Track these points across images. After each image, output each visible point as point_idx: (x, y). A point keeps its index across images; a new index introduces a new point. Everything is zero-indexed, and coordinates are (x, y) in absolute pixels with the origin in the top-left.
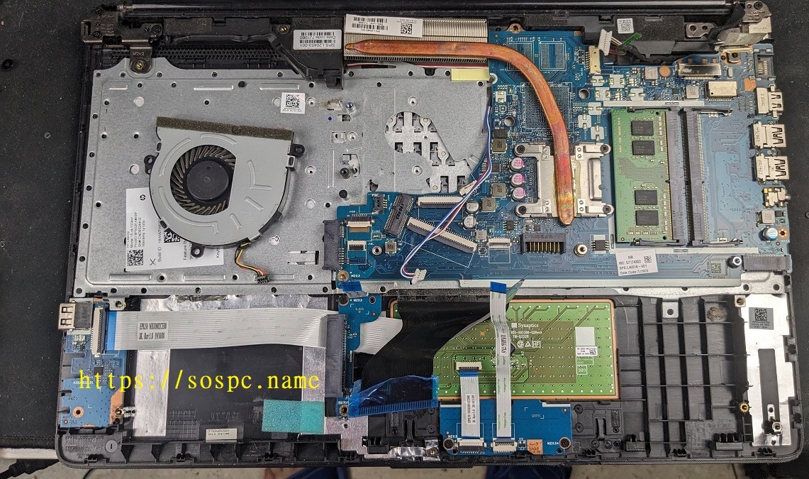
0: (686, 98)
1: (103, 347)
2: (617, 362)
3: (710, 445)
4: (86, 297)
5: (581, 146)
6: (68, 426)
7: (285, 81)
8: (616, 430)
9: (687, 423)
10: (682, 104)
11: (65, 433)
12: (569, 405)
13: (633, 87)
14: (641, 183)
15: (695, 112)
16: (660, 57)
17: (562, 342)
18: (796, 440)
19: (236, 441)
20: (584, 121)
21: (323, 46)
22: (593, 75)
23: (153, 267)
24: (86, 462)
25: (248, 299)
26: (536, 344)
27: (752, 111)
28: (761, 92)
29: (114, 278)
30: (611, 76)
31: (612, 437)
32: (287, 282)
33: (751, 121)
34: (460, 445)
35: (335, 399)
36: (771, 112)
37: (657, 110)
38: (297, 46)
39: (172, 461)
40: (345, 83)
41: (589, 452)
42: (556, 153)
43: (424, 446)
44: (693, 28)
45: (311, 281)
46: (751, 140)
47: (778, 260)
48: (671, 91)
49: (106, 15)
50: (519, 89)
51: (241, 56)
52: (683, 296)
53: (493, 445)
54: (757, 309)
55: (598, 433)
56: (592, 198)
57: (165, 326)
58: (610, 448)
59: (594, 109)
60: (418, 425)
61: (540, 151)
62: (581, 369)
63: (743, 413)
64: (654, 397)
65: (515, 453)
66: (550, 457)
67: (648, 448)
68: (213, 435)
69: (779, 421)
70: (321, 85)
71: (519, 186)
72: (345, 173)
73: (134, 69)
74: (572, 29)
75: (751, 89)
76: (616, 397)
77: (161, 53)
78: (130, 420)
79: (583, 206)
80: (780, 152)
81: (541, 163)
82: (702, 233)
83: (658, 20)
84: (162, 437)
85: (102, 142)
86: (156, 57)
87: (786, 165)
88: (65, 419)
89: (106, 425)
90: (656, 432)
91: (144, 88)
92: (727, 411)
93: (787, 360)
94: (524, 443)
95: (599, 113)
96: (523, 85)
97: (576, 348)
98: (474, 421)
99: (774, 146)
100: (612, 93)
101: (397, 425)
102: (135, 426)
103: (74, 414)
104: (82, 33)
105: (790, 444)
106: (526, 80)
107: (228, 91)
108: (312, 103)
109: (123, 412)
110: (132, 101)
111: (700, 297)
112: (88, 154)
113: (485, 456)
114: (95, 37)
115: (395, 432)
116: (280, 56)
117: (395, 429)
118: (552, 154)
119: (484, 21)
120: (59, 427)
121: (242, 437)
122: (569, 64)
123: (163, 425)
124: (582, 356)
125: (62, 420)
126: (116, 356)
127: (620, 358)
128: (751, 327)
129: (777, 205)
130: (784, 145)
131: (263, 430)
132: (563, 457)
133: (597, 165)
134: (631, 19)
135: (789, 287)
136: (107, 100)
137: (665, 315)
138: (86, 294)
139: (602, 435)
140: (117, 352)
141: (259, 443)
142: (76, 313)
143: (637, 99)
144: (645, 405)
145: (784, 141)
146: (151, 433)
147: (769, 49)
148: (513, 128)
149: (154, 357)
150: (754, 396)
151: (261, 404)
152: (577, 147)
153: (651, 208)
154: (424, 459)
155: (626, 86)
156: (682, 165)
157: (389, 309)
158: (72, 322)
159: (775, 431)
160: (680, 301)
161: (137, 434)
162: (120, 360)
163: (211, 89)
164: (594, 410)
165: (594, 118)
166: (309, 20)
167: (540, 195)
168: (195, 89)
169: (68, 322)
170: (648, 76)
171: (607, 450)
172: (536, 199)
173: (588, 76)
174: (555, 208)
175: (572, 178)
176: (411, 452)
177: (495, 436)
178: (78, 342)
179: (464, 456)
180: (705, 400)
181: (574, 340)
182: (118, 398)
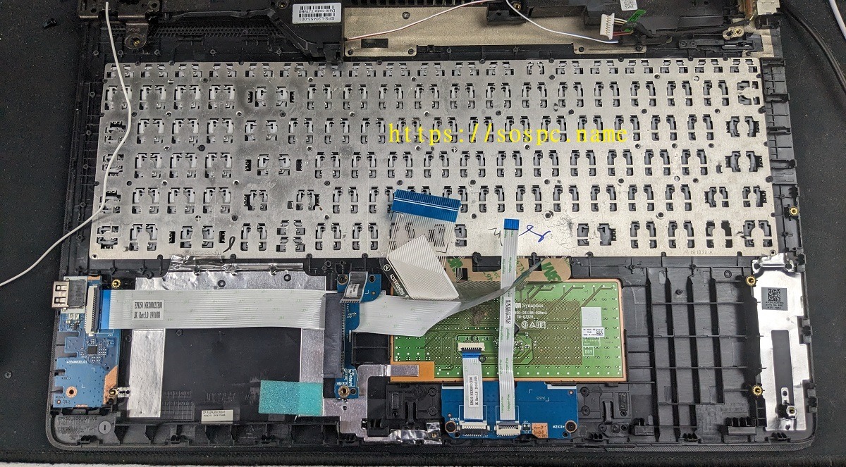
1: (97, 326)
2: (625, 344)
3: (722, 430)
6: (62, 406)
8: (624, 413)
9: (697, 406)
11: (58, 413)
12: (575, 388)
16: (667, 32)
17: (567, 322)
19: (232, 423)
21: (322, 20)
24: (79, 443)
25: (245, 278)
26: (541, 325)
31: (620, 421)
35: (334, 379)
38: (296, 20)
39: (166, 443)
41: (596, 436)
51: (240, 34)
53: (496, 428)
54: (770, 289)
55: (605, 417)
57: (160, 305)
58: (617, 432)
60: (420, 407)
62: (587, 351)
63: (756, 396)
64: (663, 380)
65: (519, 437)
66: (555, 442)
67: (657, 433)
68: (209, 417)
69: (793, 405)
76: (624, 379)
77: (160, 29)
78: (124, 400)
84: (157, 418)
88: (58, 399)
89: (99, 405)
90: (665, 416)
92: (739, 394)
93: (802, 341)
94: (529, 426)
97: (582, 329)
98: (477, 404)
101: (398, 407)
102: (129, 407)
103: (68, 394)
104: (79, 9)
109: (117, 393)
113: (488, 439)
114: (91, 12)
115: (395, 414)
117: (395, 411)
120: (52, 407)
121: (238, 418)
123: (158, 405)
124: (588, 336)
125: (55, 401)
126: (110, 335)
127: (628, 339)
128: (763, 308)
131: (260, 412)
132: (569, 441)
135: (803, 266)
137: (674, 295)
139: (609, 419)
140: (111, 331)
141: (256, 425)
142: (70, 290)
144: (654, 387)
146: (145, 414)
149: (149, 337)
150: (767, 378)
151: (258, 385)
154: (426, 442)
157: (390, 288)
158: (65, 301)
159: (790, 415)
161: (132, 415)
162: (115, 340)
164: (601, 392)
169: (62, 300)
171: (615, 435)
176: (412, 435)
177: (499, 419)
178: (72, 321)
179: (467, 439)
180: (717, 382)
181: (580, 320)
182: (111, 378)
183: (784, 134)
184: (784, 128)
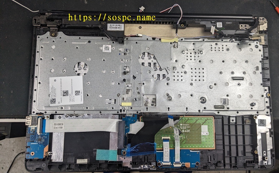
1: (41, 131)
2: (215, 137)
3: (245, 165)
6: (29, 158)
7: (105, 41)
8: (214, 159)
9: (237, 157)
12: (199, 151)
16: (231, 35)
17: (197, 130)
18: (273, 163)
19: (87, 163)
21: (118, 30)
23: (59, 104)
24: (35, 171)
25: (91, 116)
26: (188, 131)
29: (46, 108)
31: (213, 162)
32: (105, 110)
34: (163, 164)
35: (121, 149)
38: (109, 29)
39: (65, 170)
40: (125, 42)
41: (205, 167)
43: (151, 165)
44: (242, 26)
45: (113, 109)
51: (89, 32)
52: (237, 115)
53: (174, 164)
54: (261, 120)
55: (208, 161)
57: (63, 124)
58: (212, 165)
60: (149, 157)
62: (203, 139)
63: (255, 154)
64: (227, 149)
65: (181, 167)
66: (192, 168)
67: (225, 165)
68: (79, 161)
69: (267, 156)
70: (117, 43)
72: (125, 73)
73: (51, 35)
76: (215, 149)
77: (61, 30)
78: (51, 156)
83: (230, 23)
84: (62, 162)
85: (40, 61)
86: (59, 31)
88: (28, 156)
89: (42, 158)
90: (227, 160)
91: (55, 42)
92: (251, 153)
93: (270, 136)
97: (202, 132)
98: (168, 157)
101: (142, 158)
102: (52, 158)
104: (33, 23)
105: (271, 164)
107: (84, 44)
108: (113, 49)
109: (48, 154)
110: (51, 47)
111: (242, 116)
112: (36, 65)
114: (37, 24)
115: (141, 160)
116: (102, 32)
117: (141, 159)
120: (26, 159)
121: (89, 162)
123: (62, 158)
124: (203, 135)
126: (46, 134)
127: (216, 136)
128: (259, 126)
131: (96, 160)
132: (197, 168)
134: (221, 23)
135: (271, 112)
136: (42, 46)
137: (231, 121)
138: (36, 113)
139: (209, 161)
140: (46, 133)
141: (95, 164)
142: (32, 120)
144: (224, 151)
146: (57, 161)
149: (59, 135)
150: (259, 148)
151: (96, 151)
154: (151, 169)
157: (140, 119)
159: (266, 160)
160: (236, 117)
161: (53, 161)
163: (78, 43)
164: (207, 153)
168: (73, 43)
169: (29, 123)
176: (146, 167)
177: (175, 162)
178: (33, 130)
179: (164, 168)
180: (244, 150)
181: (201, 129)
182: (46, 149)
183: (267, 70)
184: (267, 68)
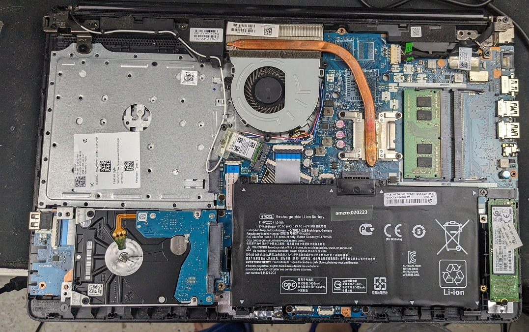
0: (454, 82)
1: (59, 243)
4: (46, 208)
5: (383, 114)
6: (36, 294)
7: (184, 62)
10: (452, 86)
11: (33, 299)
13: (419, 74)
14: (422, 139)
15: (460, 92)
16: (439, 53)
18: (517, 310)
20: (385, 96)
21: (210, 40)
22: (393, 64)
23: (92, 189)
24: (47, 318)
27: (498, 92)
28: (505, 79)
29: (66, 195)
30: (405, 65)
32: (183, 200)
33: (497, 98)
34: (297, 310)
36: (511, 92)
37: (434, 90)
38: (192, 39)
39: (105, 318)
40: (225, 65)
41: (381, 316)
42: (366, 118)
43: (274, 311)
44: (461, 33)
45: (200, 200)
46: (496, 111)
47: (510, 191)
48: (444, 77)
49: (60, 13)
50: (343, 73)
53: (318, 310)
56: (388, 148)
58: (395, 313)
59: (393, 88)
61: (355, 115)
65: (332, 316)
66: (355, 318)
67: (420, 314)
70: (209, 66)
71: (341, 139)
72: (224, 128)
73: (79, 51)
74: (380, 33)
75: (498, 77)
77: (99, 40)
79: (383, 154)
80: (514, 119)
81: (356, 125)
82: (460, 173)
83: (438, 28)
85: (57, 102)
86: (94, 43)
87: (518, 128)
88: (33, 289)
91: (87, 64)
94: (339, 309)
95: (396, 91)
96: (346, 71)
99: (511, 115)
100: (405, 77)
103: (40, 286)
104: (43, 25)
105: (512, 312)
106: (348, 67)
107: (145, 68)
108: (202, 78)
110: (78, 73)
112: (47, 110)
113: (313, 317)
114: (52, 28)
116: (181, 45)
118: (364, 118)
119: (321, 26)
120: (29, 295)
122: (377, 57)
125: (31, 291)
126: (68, 248)
129: (511, 155)
130: (518, 115)
132: (364, 319)
133: (393, 126)
134: (420, 27)
136: (61, 72)
138: (47, 206)
140: (68, 246)
142: (41, 219)
143: (422, 82)
145: (518, 112)
147: (511, 49)
148: (338, 100)
152: (380, 114)
153: (427, 156)
154: (273, 319)
155: (414, 73)
156: (449, 127)
158: (38, 225)
162: (71, 251)
163: (133, 67)
165: (392, 93)
166: (201, 21)
167: (354, 146)
168: (121, 66)
169: (36, 225)
170: (430, 66)
171: (393, 315)
172: (352, 148)
173: (390, 65)
174: (364, 154)
175: (376, 135)
176: (264, 314)
178: (42, 239)
179: (299, 317)
182: (68, 277)
